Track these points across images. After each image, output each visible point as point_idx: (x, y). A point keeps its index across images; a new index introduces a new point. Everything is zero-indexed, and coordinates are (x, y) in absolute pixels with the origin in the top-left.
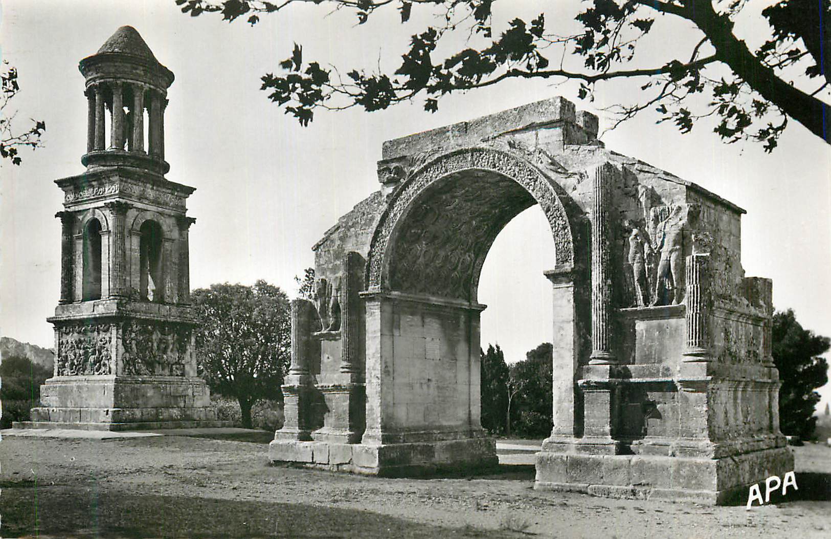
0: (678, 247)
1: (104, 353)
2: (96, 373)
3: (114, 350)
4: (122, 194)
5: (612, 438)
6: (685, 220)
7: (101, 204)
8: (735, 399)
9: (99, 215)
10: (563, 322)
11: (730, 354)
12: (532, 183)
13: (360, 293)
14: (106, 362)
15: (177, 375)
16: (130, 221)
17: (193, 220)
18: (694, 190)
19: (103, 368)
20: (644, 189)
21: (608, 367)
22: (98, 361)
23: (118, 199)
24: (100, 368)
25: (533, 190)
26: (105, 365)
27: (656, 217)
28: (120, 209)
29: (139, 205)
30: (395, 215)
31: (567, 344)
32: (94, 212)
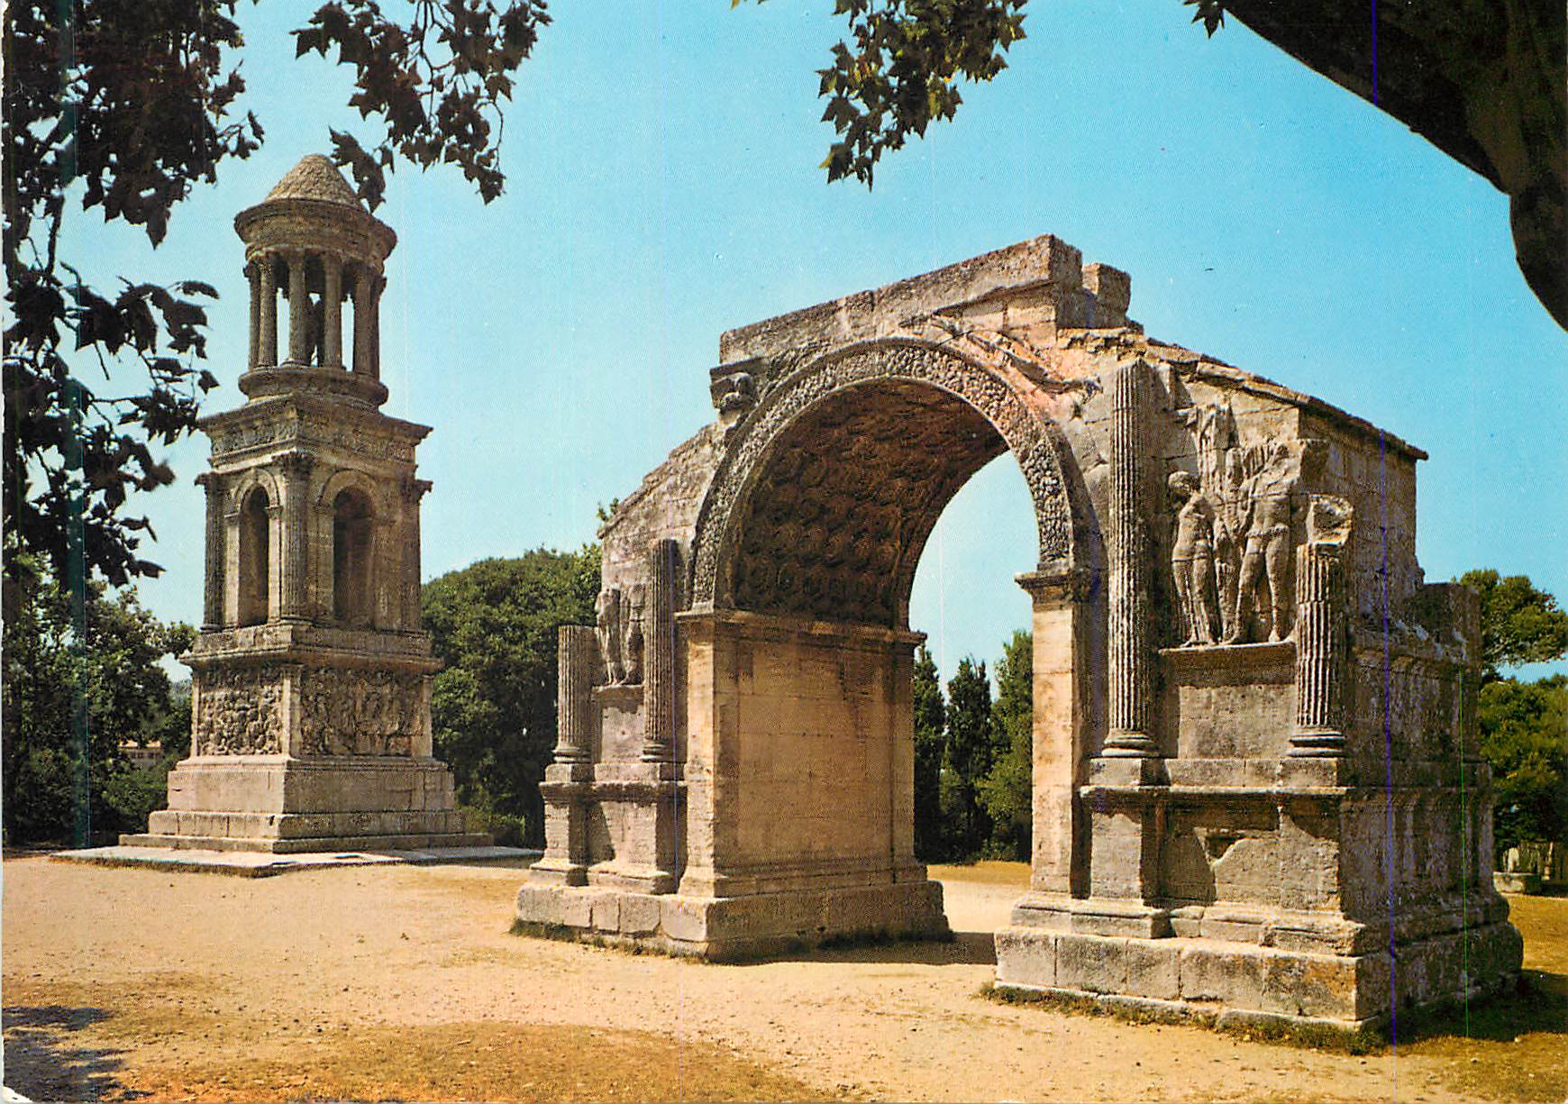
0: (1281, 526)
1: (271, 717)
2: (258, 751)
3: (287, 711)
4: (301, 440)
5: (1146, 904)
6: (1296, 474)
7: (267, 459)
8: (1400, 828)
9: (265, 480)
10: (1053, 673)
11: (1390, 738)
12: (995, 404)
13: (678, 614)
14: (275, 732)
15: (398, 755)
16: (317, 489)
17: (428, 486)
18: (1314, 413)
19: (269, 743)
20: (1213, 412)
21: (1138, 762)
22: (261, 731)
23: (294, 450)
24: (264, 742)
25: (996, 418)
26: (272, 738)
27: (1237, 468)
28: (298, 468)
29: (334, 460)
30: (740, 470)
31: (1059, 717)
32: (257, 474)
